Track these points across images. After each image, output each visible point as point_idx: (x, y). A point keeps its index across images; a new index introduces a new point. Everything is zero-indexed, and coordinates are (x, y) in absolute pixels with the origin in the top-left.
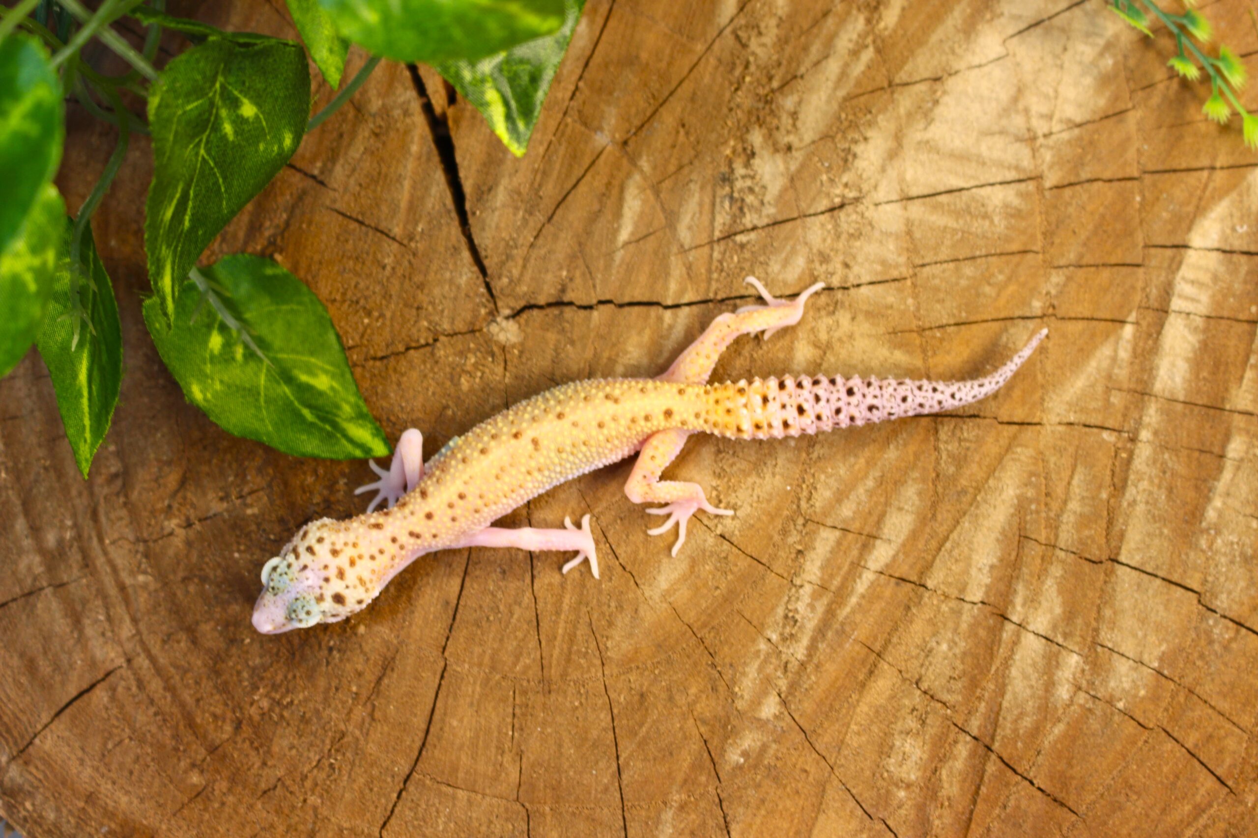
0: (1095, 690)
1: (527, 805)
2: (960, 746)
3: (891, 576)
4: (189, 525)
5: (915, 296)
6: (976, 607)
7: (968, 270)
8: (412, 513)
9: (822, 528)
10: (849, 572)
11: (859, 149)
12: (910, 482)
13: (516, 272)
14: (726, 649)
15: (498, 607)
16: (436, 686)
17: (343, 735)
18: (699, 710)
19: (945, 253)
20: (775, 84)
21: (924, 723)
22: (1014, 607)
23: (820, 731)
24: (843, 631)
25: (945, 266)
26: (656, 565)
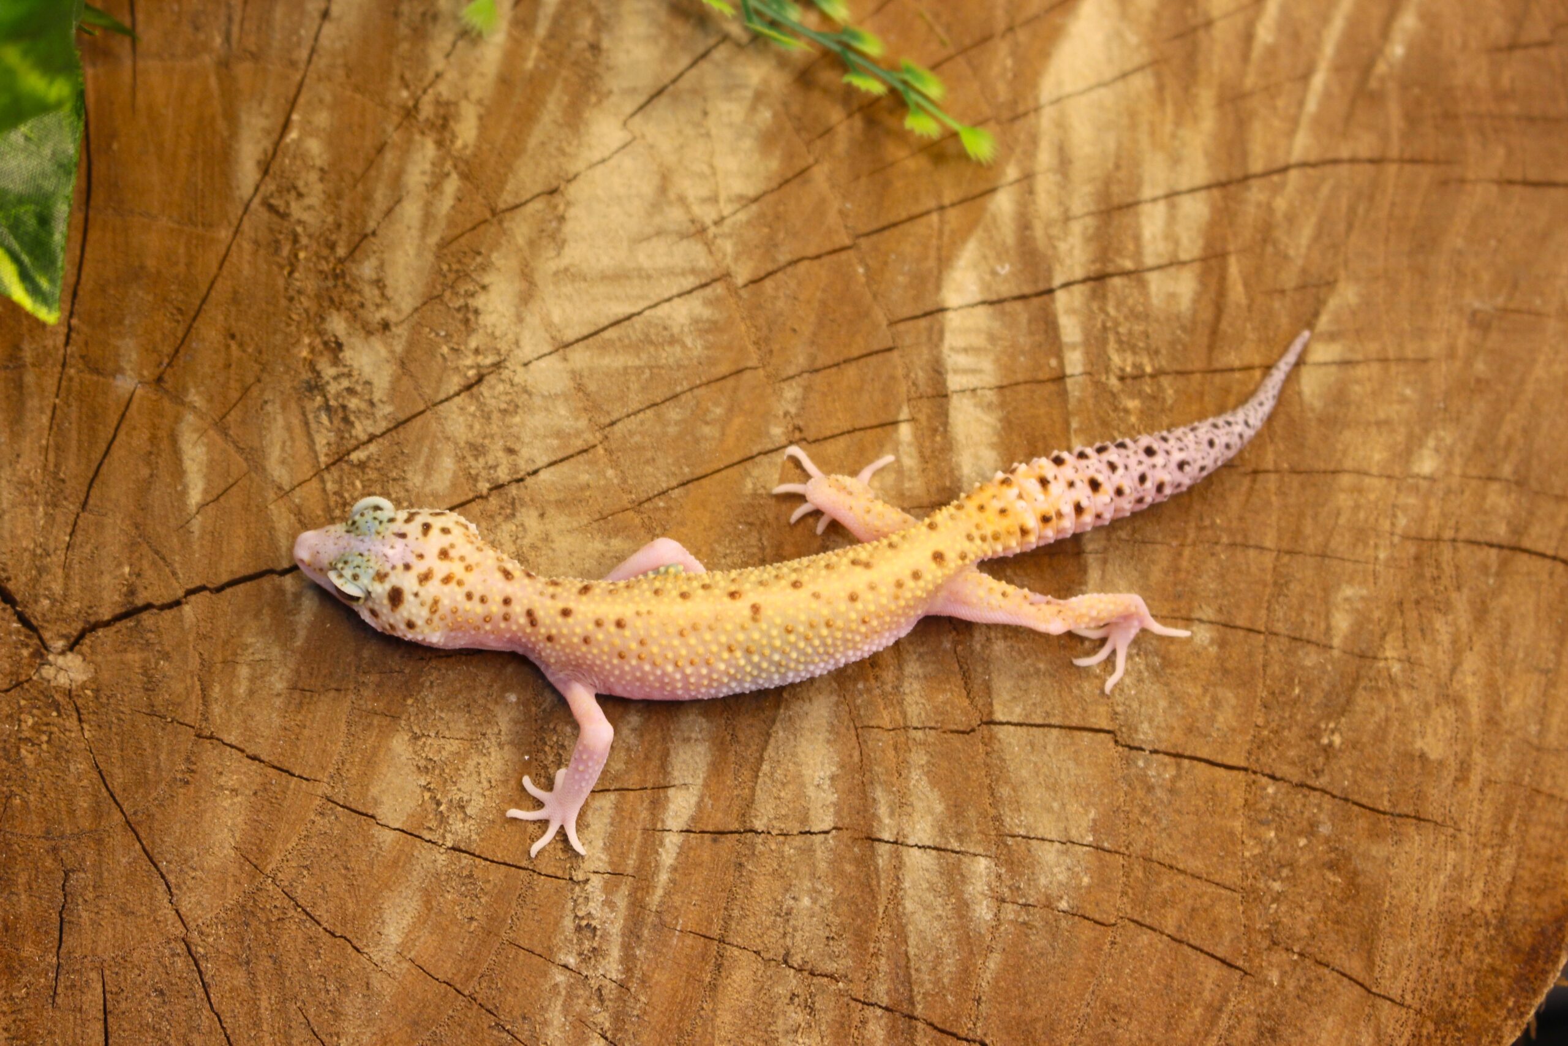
0: (1024, 896)
2: (871, 1026)
3: (703, 832)
5: (615, 464)
6: (829, 836)
7: (673, 413)
10: (645, 843)
11: (479, 302)
13: (57, 588)
14: (509, 997)
19: (635, 401)
20: (341, 252)
21: (811, 1010)
22: (880, 821)
24: (663, 924)
25: (641, 416)
26: (377, 915)
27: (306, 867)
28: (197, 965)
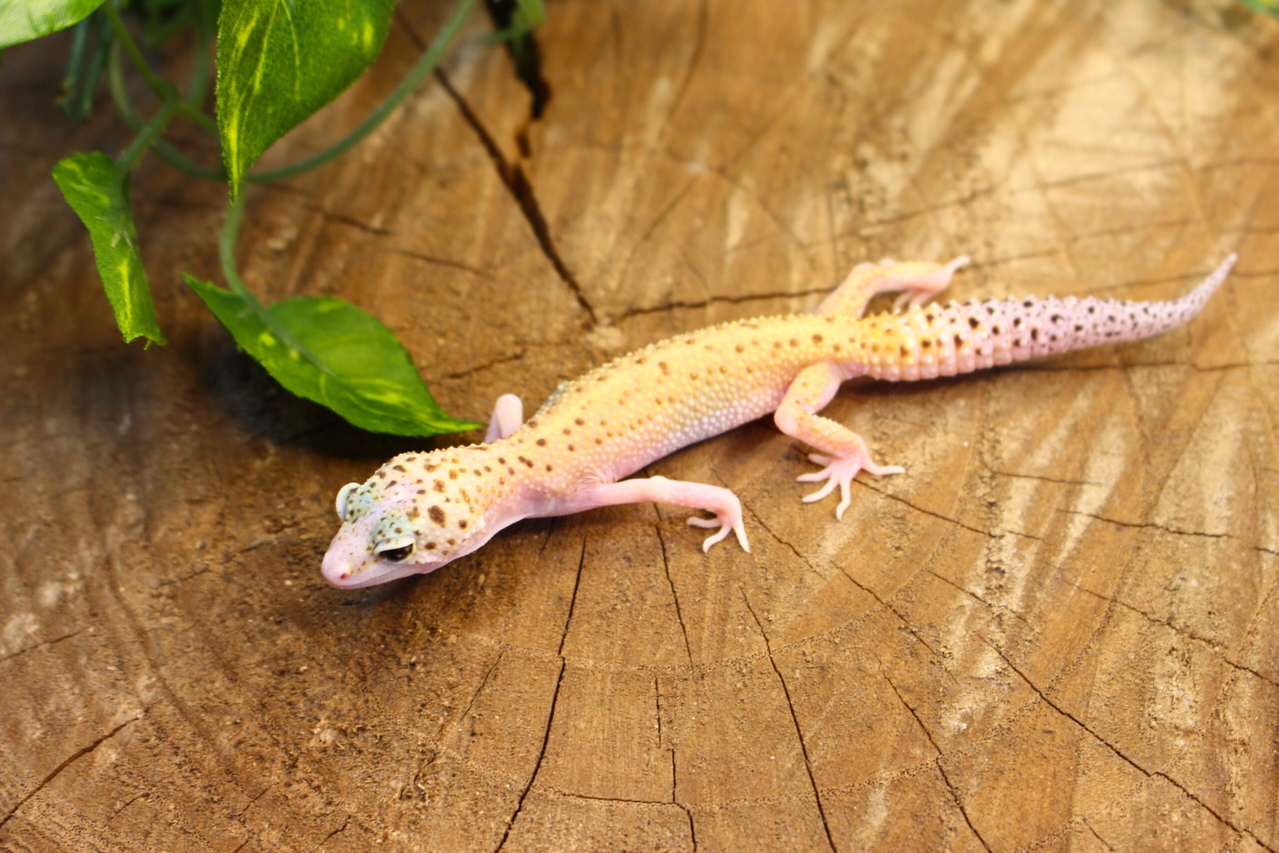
1: (689, 806)
2: (1241, 684)
3: (1109, 521)
4: (228, 558)
5: (1074, 264)
6: (1221, 539)
8: (520, 441)
9: (1015, 480)
10: (1057, 519)
11: (981, 151)
12: (1109, 427)
13: (613, 285)
14: (921, 610)
15: (625, 595)
16: (554, 687)
17: (435, 756)
18: (900, 678)
19: (1096, 227)
20: (879, 109)
21: (1188, 663)
22: (1268, 536)
23: (1058, 687)
24: (1064, 580)
25: (1100, 238)
26: (819, 532)
27: (767, 491)
28: (663, 544)
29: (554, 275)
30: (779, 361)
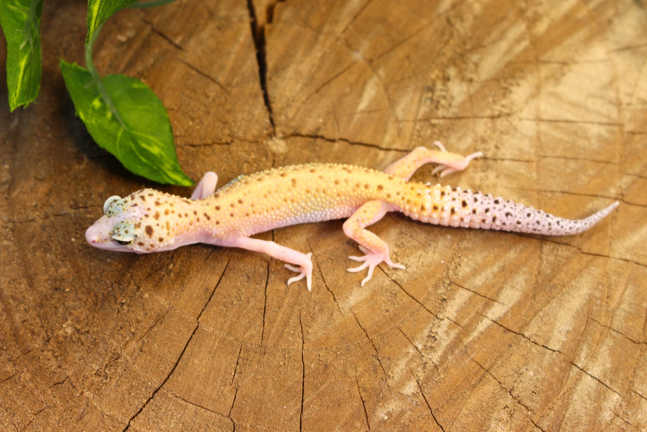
0: (628, 419)
1: (235, 421)
3: (501, 326)
4: (46, 217)
5: (538, 172)
6: (555, 353)
7: (572, 165)
8: (208, 204)
9: (461, 289)
10: (475, 318)
11: (514, 89)
12: (521, 273)
13: (291, 115)
14: (387, 348)
15: (240, 297)
16: (189, 337)
17: (119, 357)
18: (363, 382)
19: (558, 152)
20: (468, 47)
21: (511, 416)
22: (580, 358)
23: (441, 410)
24: (466, 352)
25: (558, 160)
26: (350, 290)
27: (331, 259)
28: (268, 274)
29: (261, 100)
30: (356, 194)
